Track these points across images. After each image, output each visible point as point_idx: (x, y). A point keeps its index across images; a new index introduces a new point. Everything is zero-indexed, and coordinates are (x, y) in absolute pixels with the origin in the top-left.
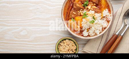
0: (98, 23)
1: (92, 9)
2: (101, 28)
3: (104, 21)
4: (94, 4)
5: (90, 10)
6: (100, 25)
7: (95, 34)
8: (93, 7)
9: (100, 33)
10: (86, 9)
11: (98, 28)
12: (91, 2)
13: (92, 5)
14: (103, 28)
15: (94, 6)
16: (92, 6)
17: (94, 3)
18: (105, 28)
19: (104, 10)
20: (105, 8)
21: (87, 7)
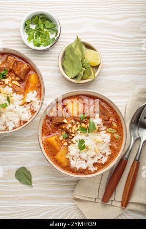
0: (15, 110)
1: (10, 85)
2: (17, 120)
3: (26, 109)
4: (17, 78)
5: (6, 85)
6: (17, 115)
7: (6, 128)
8: (13, 82)
9: (14, 128)
10: (2, 83)
11: (13, 119)
12: (13, 75)
13: (13, 78)
14: (22, 122)
15: (16, 80)
16: (12, 80)
17: (16, 76)
18: (25, 122)
19: (31, 92)
20: (32, 89)
21: (3, 80)
